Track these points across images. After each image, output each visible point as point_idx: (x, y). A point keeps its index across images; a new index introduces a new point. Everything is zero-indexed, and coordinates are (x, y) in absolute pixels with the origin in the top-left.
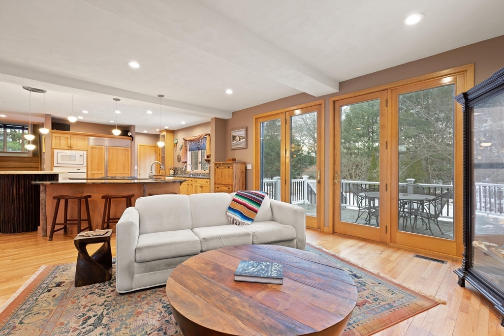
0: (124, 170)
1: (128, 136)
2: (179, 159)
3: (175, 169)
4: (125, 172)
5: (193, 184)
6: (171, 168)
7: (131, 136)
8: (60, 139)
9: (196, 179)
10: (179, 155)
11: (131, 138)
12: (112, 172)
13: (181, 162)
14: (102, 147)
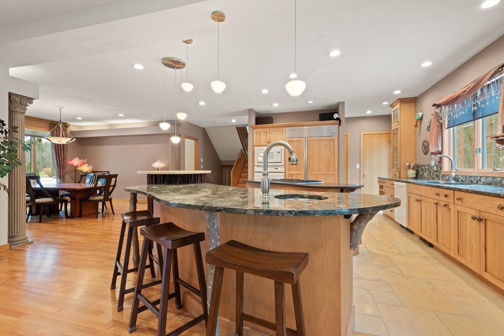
0: (329, 170)
1: (335, 119)
2: (426, 149)
3: (418, 169)
4: (330, 173)
5: (452, 206)
6: (409, 166)
7: (338, 119)
8: (260, 135)
9: (458, 195)
10: (425, 141)
11: (338, 122)
12: (312, 173)
13: (429, 154)
14: (301, 139)
